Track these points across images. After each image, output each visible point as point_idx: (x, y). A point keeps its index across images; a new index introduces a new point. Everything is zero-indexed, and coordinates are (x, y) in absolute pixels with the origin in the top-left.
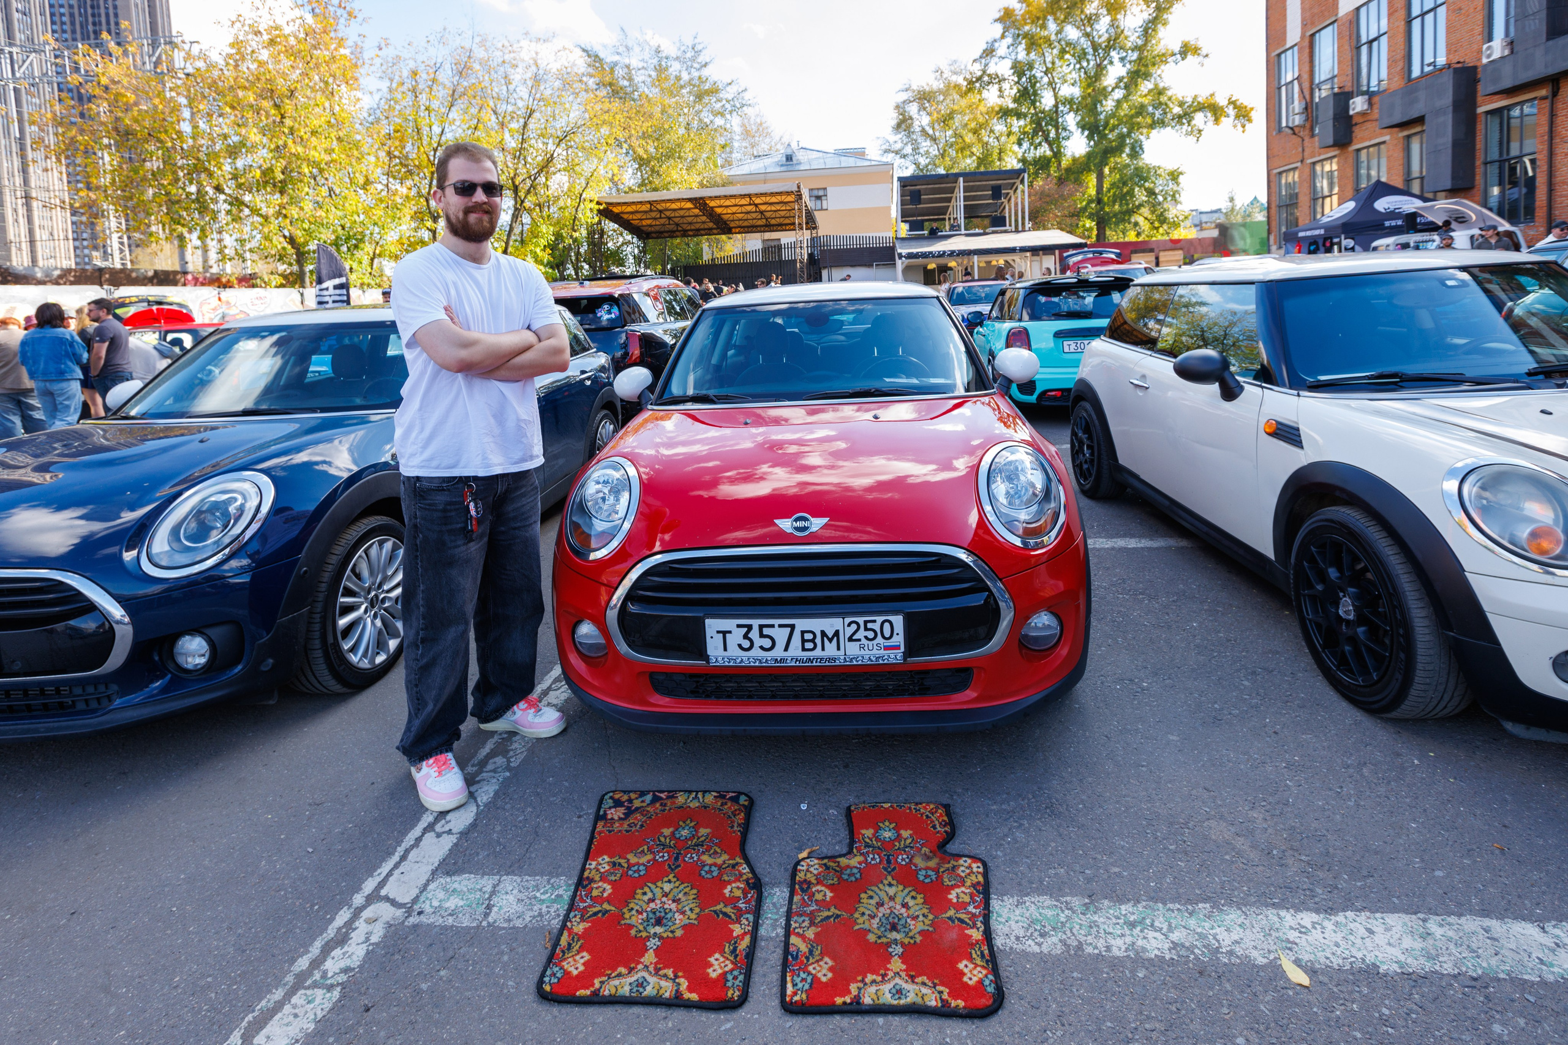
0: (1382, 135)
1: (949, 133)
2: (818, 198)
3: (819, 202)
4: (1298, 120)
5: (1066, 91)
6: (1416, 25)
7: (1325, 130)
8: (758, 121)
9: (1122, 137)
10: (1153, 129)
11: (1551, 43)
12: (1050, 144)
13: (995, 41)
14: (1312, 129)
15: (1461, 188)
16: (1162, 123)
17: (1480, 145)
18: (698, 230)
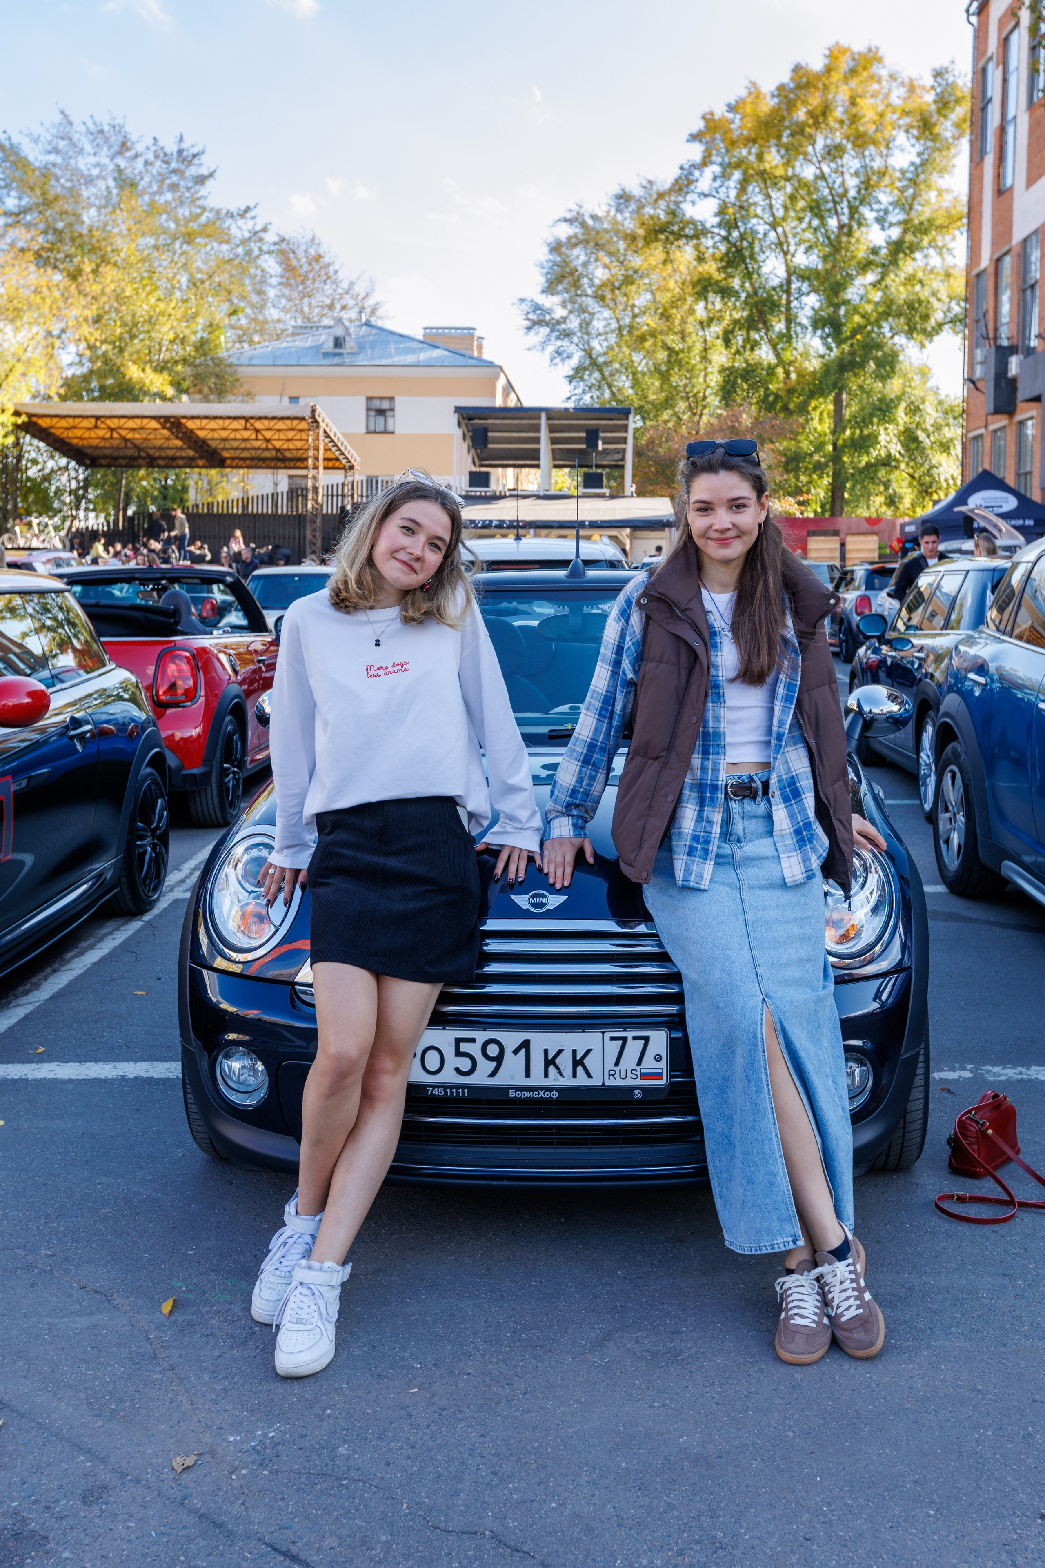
2: (381, 412)
3: (381, 420)
5: (802, 259)
8: (312, 252)
13: (693, 166)
18: (173, 458)
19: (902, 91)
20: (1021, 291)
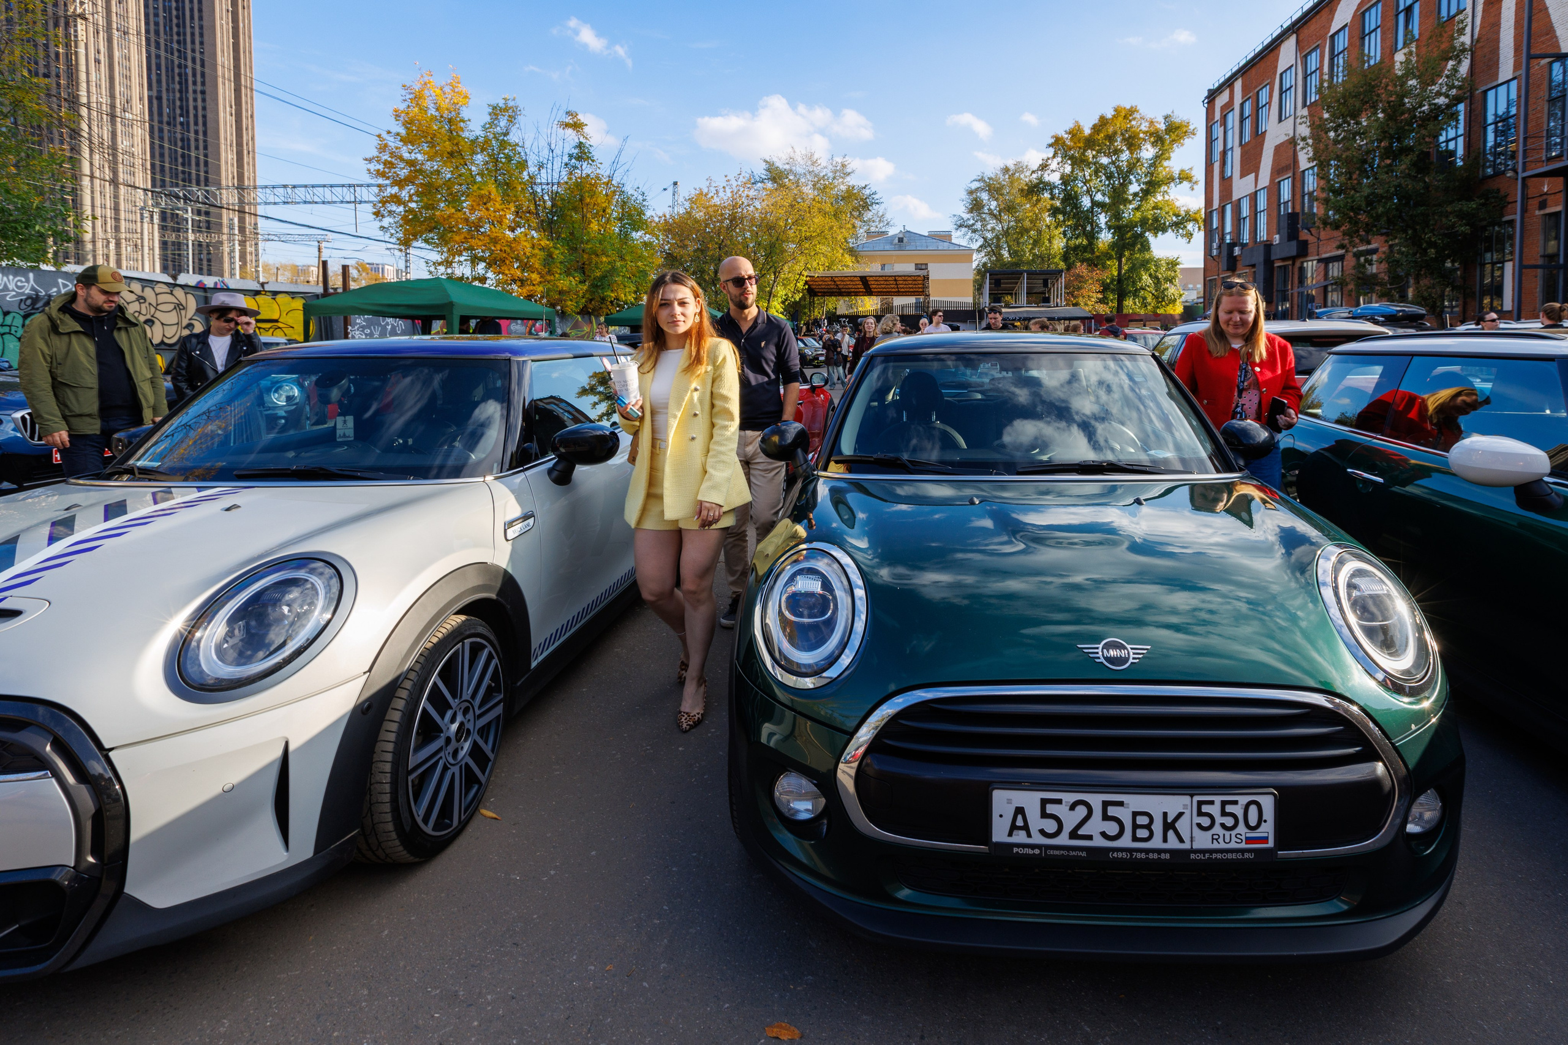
1: (1011, 218)
4: (1216, 252)
5: (1099, 197)
6: (1258, 215)
7: (1226, 260)
9: (1136, 236)
10: (1157, 232)
11: (1291, 242)
12: (1087, 235)
13: (1048, 159)
14: (1220, 260)
16: (1165, 229)
18: (850, 292)
19: (1147, 124)
20: (1238, 220)
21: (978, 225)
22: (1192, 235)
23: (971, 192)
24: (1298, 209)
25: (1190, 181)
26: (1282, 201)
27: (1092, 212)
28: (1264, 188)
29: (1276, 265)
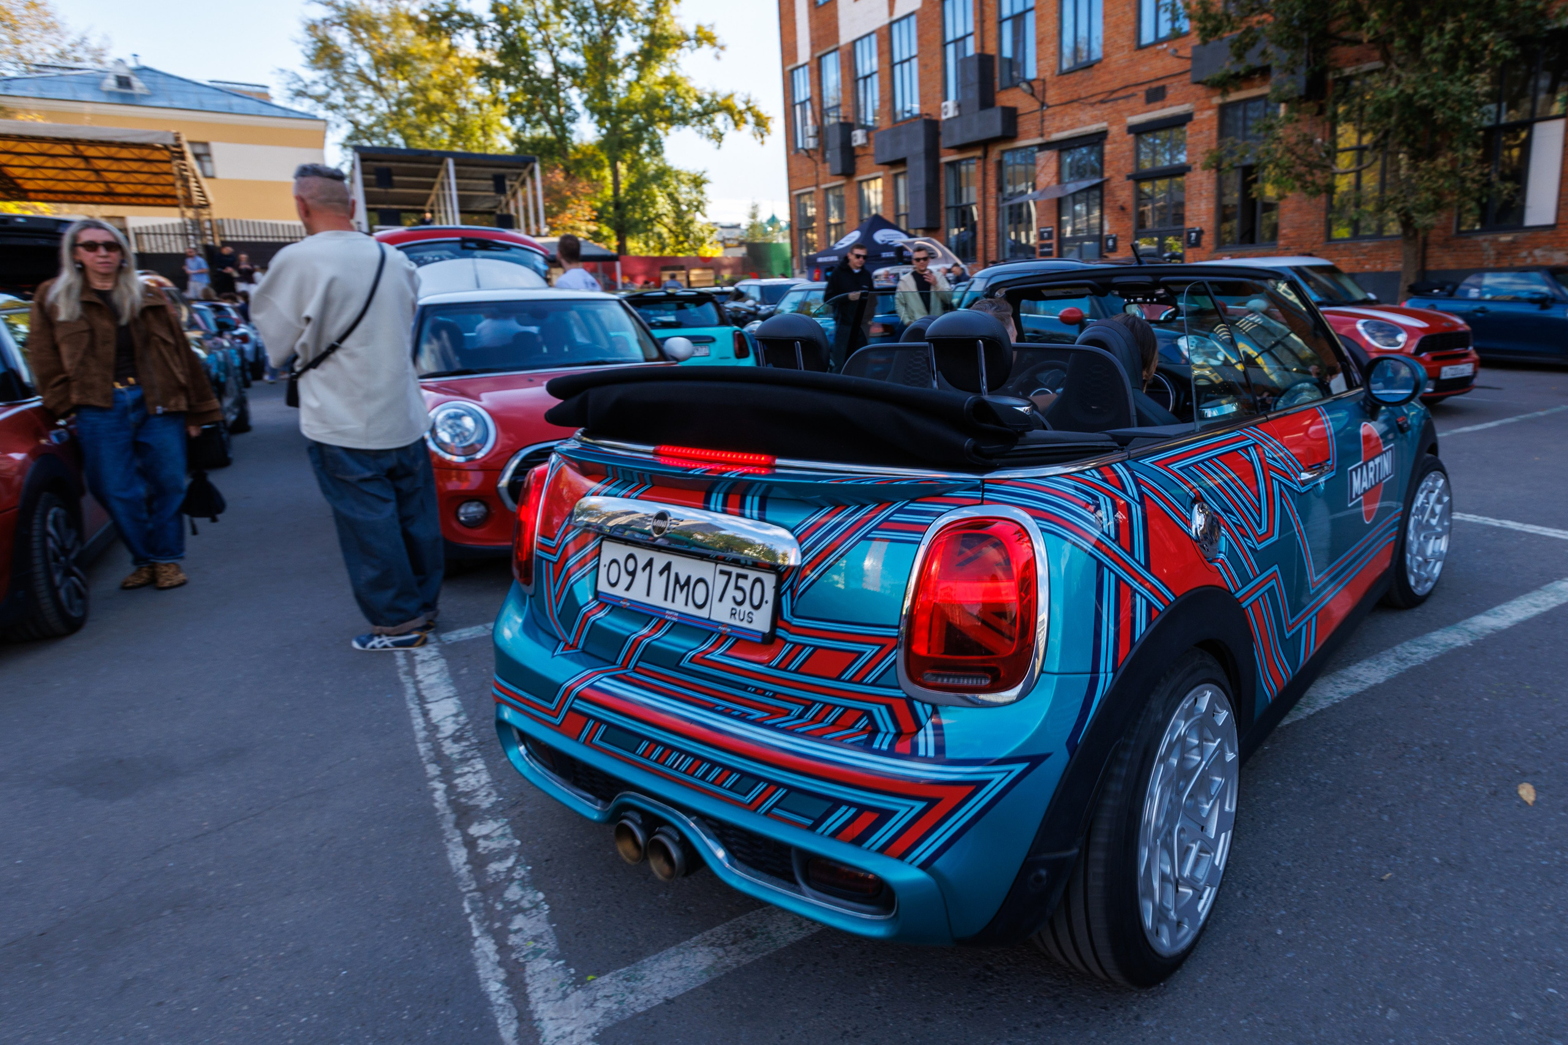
0: (878, 171)
1: (403, 84)
4: (811, 143)
6: (897, 68)
7: (834, 155)
9: (638, 129)
10: (672, 124)
11: (982, 112)
12: (551, 123)
14: (824, 155)
15: (932, 229)
16: (684, 121)
17: (943, 192)
20: (852, 79)
21: (338, 97)
22: (721, 135)
23: (312, 28)
24: (991, 49)
25: (714, 45)
26: (950, 37)
27: (556, 82)
28: (907, 16)
29: (944, 159)
